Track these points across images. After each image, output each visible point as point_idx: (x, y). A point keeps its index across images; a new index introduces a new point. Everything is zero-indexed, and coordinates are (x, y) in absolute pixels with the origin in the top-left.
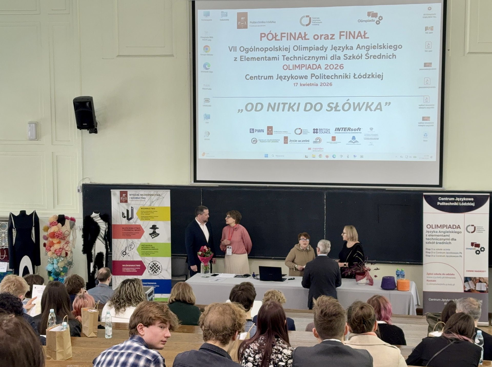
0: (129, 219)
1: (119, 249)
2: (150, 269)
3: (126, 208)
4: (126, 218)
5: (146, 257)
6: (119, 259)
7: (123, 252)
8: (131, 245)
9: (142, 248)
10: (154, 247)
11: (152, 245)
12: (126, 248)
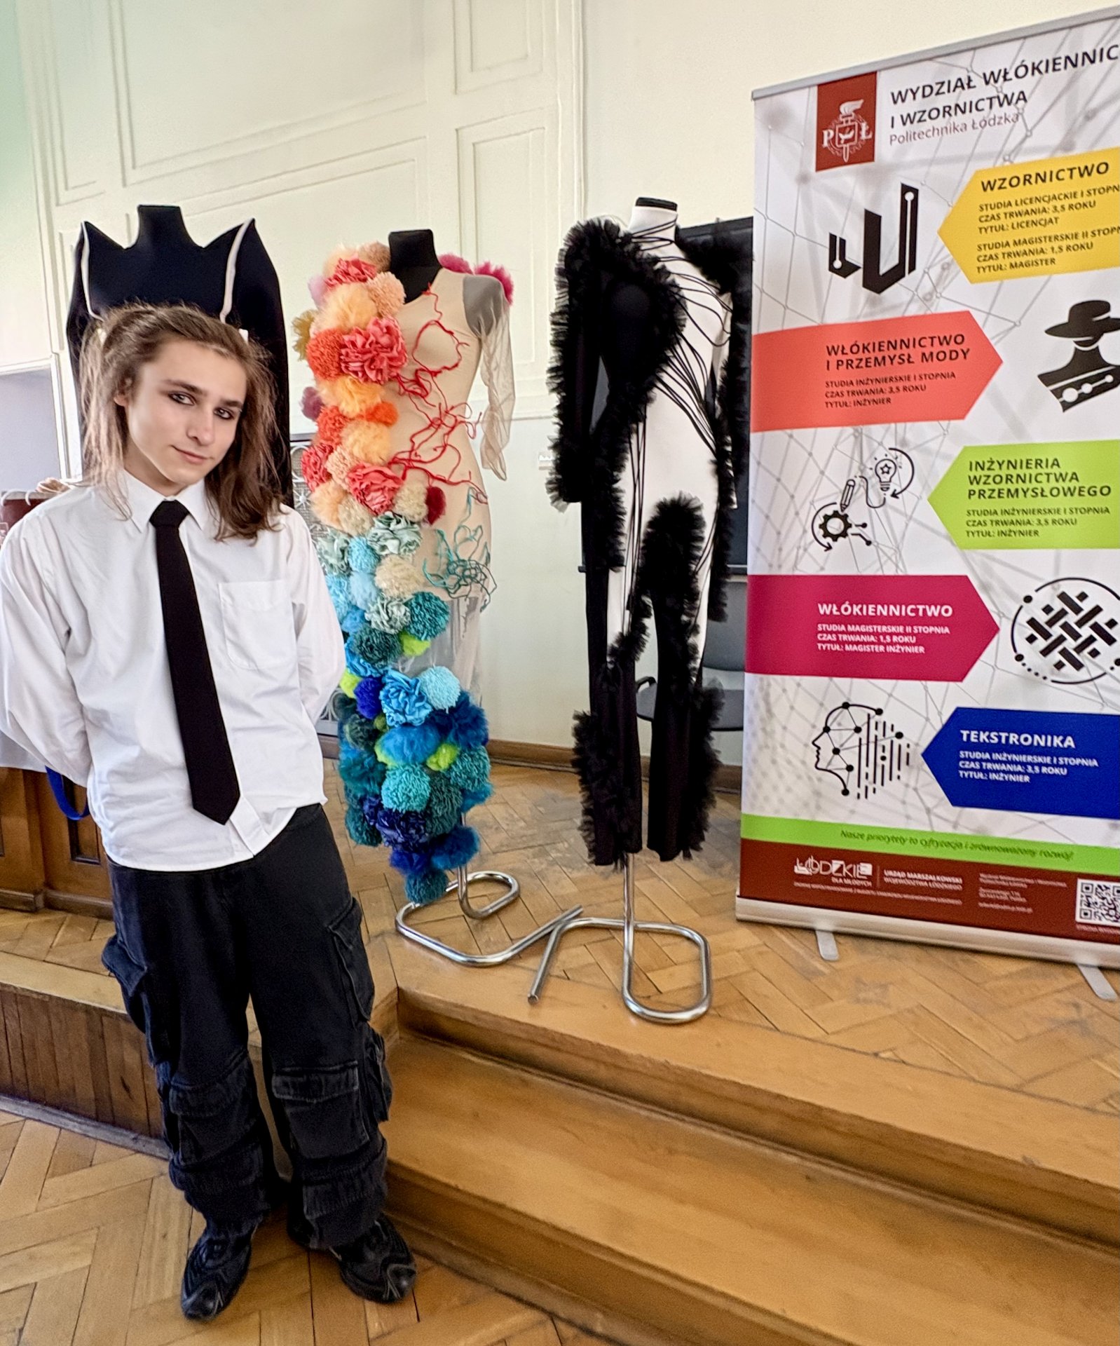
0: (877, 281)
1: (798, 500)
2: (1031, 639)
3: (864, 202)
4: (859, 274)
5: (999, 554)
6: (795, 566)
7: (827, 518)
8: (886, 469)
9: (976, 487)
10: (1075, 477)
11: (1056, 463)
12: (850, 485)
